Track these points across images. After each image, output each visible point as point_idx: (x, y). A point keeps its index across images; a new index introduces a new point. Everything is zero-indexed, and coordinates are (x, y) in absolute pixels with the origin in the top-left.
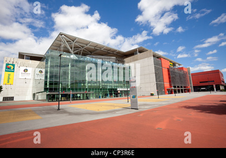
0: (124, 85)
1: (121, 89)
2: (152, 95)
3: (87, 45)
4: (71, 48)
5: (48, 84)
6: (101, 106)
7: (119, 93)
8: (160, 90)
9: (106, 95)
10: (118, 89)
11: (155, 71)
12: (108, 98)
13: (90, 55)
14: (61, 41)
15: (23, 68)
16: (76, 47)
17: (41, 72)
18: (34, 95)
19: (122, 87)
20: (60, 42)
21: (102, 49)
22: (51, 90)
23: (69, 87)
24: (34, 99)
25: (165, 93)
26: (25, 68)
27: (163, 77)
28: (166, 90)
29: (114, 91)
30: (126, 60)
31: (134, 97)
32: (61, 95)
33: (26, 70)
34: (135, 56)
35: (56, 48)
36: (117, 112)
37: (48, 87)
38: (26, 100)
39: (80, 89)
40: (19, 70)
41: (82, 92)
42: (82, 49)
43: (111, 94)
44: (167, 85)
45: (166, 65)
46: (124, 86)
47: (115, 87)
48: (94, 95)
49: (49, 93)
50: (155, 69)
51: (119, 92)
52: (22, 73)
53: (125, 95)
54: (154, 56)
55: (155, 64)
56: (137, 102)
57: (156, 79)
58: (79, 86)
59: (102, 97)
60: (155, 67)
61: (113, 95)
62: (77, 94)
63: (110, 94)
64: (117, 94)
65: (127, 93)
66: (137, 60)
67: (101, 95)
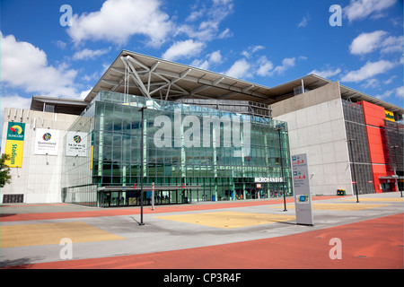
0: (271, 168)
1: (263, 180)
2: (341, 193)
3: (180, 74)
4: (145, 83)
5: (100, 167)
6: (228, 218)
7: (258, 189)
8: (363, 181)
9: (228, 194)
10: (256, 180)
11: (348, 134)
12: (233, 200)
13: (188, 97)
14: (123, 69)
15: (41, 132)
16: (156, 81)
17: (77, 139)
18: (64, 191)
19: (264, 174)
20: (120, 72)
21: (216, 84)
22: (106, 181)
23: (145, 175)
24: (64, 201)
25: (375, 190)
26: (47, 131)
27: (369, 150)
28: (377, 182)
29: (247, 184)
30: (274, 107)
31: (303, 199)
32: (127, 192)
33: (47, 136)
34: (297, 97)
35: (110, 84)
36: (269, 231)
37: (100, 174)
38: (47, 202)
39: (169, 180)
40: (34, 136)
41: (173, 186)
42: (170, 84)
43: (239, 192)
44: (379, 168)
45: (375, 117)
46: (271, 173)
47: (247, 173)
48: (201, 193)
49: (104, 188)
50: (347, 128)
51: (259, 186)
52: (39, 143)
53: (274, 194)
54: (344, 97)
55: (346, 117)
56: (310, 210)
57: (351, 155)
58: (166, 172)
59: (219, 198)
60: (347, 124)
61: (245, 192)
62: (162, 191)
63: (237, 191)
64: (253, 192)
65: (278, 189)
66: (300, 107)
67: (216, 194)
